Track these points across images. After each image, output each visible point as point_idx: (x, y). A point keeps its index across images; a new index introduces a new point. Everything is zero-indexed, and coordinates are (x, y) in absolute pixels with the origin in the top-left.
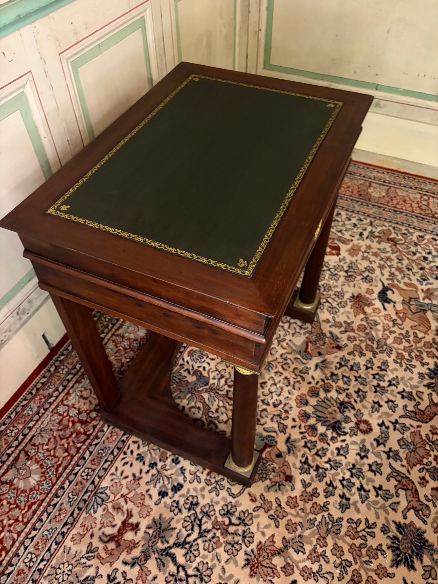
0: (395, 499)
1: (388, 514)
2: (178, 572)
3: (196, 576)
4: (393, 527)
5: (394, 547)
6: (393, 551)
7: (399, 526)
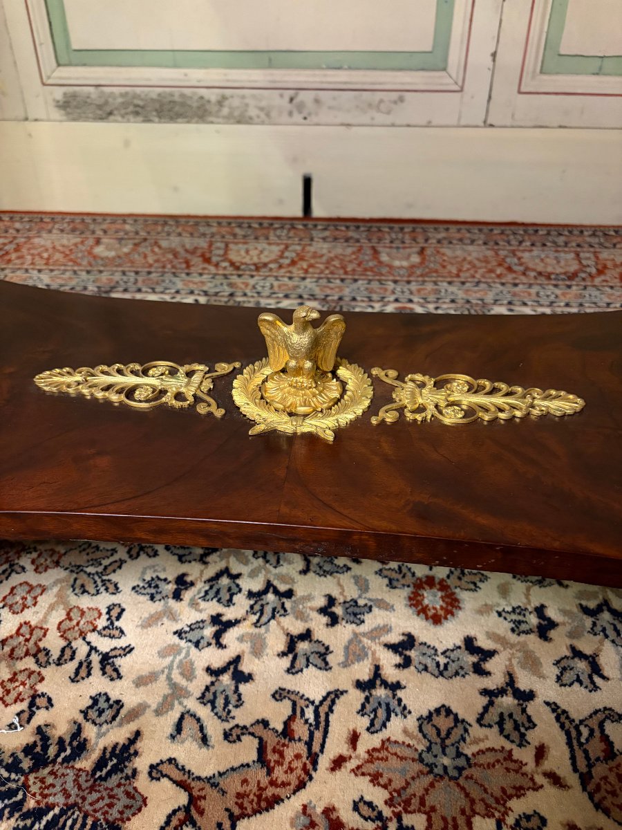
1: (158, 712)
4: (118, 735)
5: (45, 748)
6: (28, 750)
7: (124, 753)
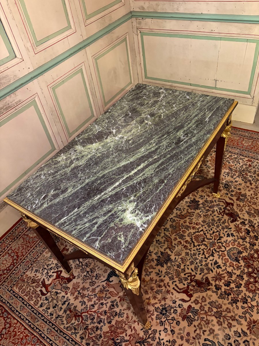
0: (163, 244)
1: (159, 249)
2: (79, 264)
3: (85, 265)
4: (160, 253)
5: (158, 260)
7: (162, 253)
